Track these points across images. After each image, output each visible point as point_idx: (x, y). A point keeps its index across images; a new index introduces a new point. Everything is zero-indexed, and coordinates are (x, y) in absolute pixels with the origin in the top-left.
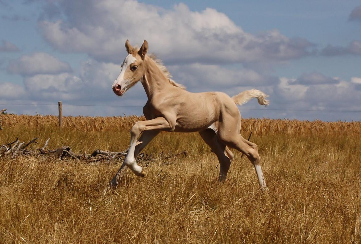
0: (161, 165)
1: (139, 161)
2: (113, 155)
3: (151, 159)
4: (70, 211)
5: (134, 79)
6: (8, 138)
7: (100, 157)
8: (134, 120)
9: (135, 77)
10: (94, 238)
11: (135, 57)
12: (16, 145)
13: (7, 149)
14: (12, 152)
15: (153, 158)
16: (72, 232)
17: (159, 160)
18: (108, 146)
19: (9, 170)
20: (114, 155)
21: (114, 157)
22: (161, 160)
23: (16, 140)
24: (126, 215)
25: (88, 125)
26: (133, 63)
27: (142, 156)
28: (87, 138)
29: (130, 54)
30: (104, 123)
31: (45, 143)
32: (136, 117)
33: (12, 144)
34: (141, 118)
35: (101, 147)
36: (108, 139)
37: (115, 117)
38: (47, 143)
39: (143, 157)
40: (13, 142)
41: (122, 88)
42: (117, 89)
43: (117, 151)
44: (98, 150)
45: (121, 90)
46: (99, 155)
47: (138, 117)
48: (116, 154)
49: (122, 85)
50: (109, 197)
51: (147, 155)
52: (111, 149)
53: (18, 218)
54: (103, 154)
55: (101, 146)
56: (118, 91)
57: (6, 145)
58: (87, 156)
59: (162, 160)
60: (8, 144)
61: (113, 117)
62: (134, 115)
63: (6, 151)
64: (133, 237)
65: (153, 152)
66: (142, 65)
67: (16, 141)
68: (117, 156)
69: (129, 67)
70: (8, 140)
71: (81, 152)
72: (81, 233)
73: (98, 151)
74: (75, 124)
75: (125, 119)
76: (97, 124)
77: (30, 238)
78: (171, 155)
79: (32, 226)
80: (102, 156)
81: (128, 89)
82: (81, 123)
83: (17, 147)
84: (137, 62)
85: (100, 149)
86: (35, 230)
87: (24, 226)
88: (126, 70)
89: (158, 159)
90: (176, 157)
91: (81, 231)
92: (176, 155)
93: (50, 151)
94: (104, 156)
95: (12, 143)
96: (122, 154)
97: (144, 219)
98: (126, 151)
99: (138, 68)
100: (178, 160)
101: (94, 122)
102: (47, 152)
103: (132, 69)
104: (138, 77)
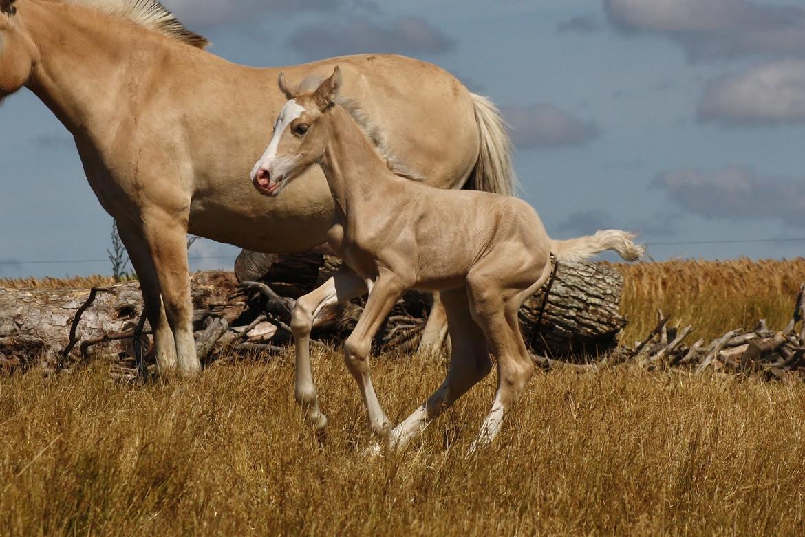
5: (304, 155)
9: (304, 152)
11: (303, 105)
26: (297, 120)
29: (291, 101)
41: (274, 177)
56: (266, 186)
66: (320, 123)
69: (290, 130)
88: (283, 135)
99: (310, 129)
103: (297, 134)
104: (312, 152)
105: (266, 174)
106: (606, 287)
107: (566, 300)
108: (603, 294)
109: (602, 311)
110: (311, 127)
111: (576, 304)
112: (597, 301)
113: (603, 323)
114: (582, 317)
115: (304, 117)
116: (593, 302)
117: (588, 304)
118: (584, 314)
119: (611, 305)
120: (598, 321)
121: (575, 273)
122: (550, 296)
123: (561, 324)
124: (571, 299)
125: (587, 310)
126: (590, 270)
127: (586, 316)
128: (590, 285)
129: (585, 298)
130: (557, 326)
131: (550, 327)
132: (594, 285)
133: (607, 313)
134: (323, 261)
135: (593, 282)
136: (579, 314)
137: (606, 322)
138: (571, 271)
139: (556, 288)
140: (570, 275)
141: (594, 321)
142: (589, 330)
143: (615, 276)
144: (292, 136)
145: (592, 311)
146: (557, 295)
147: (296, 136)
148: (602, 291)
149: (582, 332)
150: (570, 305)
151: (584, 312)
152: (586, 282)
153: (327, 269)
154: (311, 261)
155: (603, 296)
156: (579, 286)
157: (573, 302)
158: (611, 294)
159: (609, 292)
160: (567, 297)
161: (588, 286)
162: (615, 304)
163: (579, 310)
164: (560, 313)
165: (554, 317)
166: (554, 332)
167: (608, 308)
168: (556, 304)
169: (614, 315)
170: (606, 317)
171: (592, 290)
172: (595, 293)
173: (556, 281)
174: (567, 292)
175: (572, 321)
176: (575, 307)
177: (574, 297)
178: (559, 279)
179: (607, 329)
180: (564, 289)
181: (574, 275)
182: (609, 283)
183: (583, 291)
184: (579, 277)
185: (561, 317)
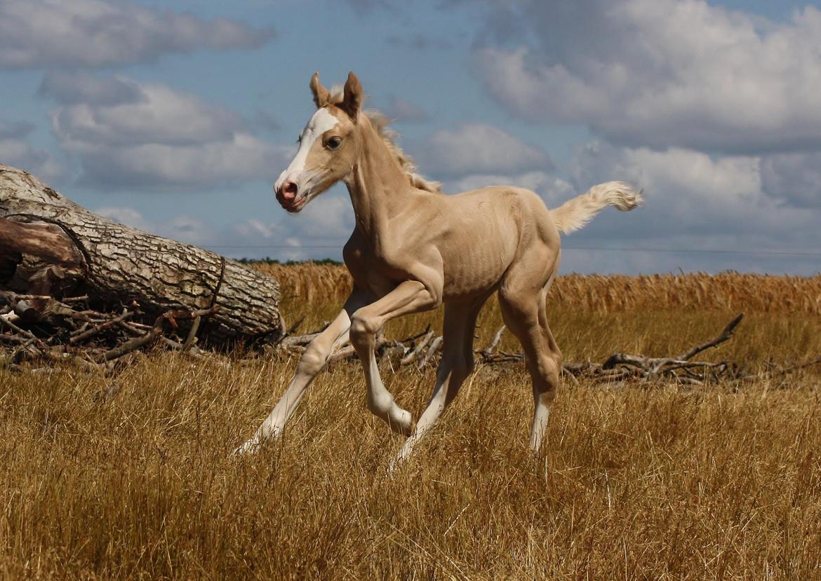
0: (771, 390)
1: (715, 379)
2: (655, 365)
3: (745, 375)
4: (562, 498)
5: (332, 170)
6: (407, 324)
7: (622, 369)
8: (702, 283)
9: (333, 167)
10: (621, 562)
11: (336, 116)
12: (426, 341)
13: (405, 352)
14: (418, 359)
15: (749, 372)
16: (568, 546)
17: (764, 377)
18: (640, 343)
19: (413, 401)
20: (657, 365)
21: (656, 370)
22: (767, 377)
23: (425, 331)
24: (695, 507)
25: (592, 295)
26: (329, 131)
27: (722, 367)
28: (592, 325)
29: (322, 109)
30: (630, 290)
31: (494, 335)
32: (707, 277)
33: (416, 340)
34: (718, 277)
35: (626, 345)
36: (641, 329)
37: (657, 277)
38: (498, 337)
39: (726, 371)
40: (418, 333)
41: (301, 191)
42: (288, 195)
43: (663, 357)
44: (619, 354)
45: (298, 196)
46: (621, 365)
47: (711, 275)
48: (661, 364)
49: (299, 183)
50: (650, 466)
51: (735, 366)
52: (648, 352)
53: (440, 513)
54: (630, 362)
55: (624, 344)
56: (291, 200)
57: (402, 342)
58: (592, 369)
59: (771, 377)
60: (407, 340)
61: (653, 277)
62: (702, 273)
63: (402, 355)
64: (712, 561)
65: (748, 358)
66: (352, 138)
67: (426, 333)
68: (664, 369)
69: (321, 142)
70: (406, 330)
71: (577, 359)
72: (590, 550)
73: (619, 357)
74: (562, 292)
75: (680, 281)
76: (613, 294)
77: (468, 559)
78: (793, 366)
79: (475, 533)
80: (629, 369)
81: (313, 197)
82: (577, 290)
83: (428, 345)
84: (341, 129)
85: (622, 352)
86: (482, 544)
87: (455, 533)
88: (312, 148)
89: (761, 375)
90: (804, 372)
91: (589, 545)
92: (803, 367)
93: (506, 356)
94: (633, 368)
95: (415, 338)
96: (676, 364)
97: (736, 517)
98: (684, 356)
99: (342, 143)
100: (809, 379)
101: (608, 288)
102: (499, 359)
103: (328, 147)
104: (341, 167)
105: (293, 187)
106: (266, 291)
107: (232, 301)
108: (264, 297)
109: (264, 312)
110: (344, 141)
111: (241, 305)
112: (259, 303)
113: (264, 323)
114: (245, 316)
115: (337, 129)
116: (256, 304)
117: (251, 306)
118: (249, 314)
119: (272, 307)
120: (260, 321)
121: (239, 277)
122: (218, 297)
123: (226, 322)
124: (237, 300)
125: (250, 311)
126: (251, 275)
127: (250, 316)
128: (253, 288)
129: (248, 300)
130: (223, 324)
131: (216, 325)
132: (257, 288)
133: (268, 314)
134: (22, 258)
135: (256, 286)
136: (243, 314)
137: (267, 322)
138: (236, 275)
139: (223, 291)
140: (235, 279)
141: (256, 320)
142: (251, 329)
143: (272, 281)
144: (324, 148)
145: (255, 311)
146: (225, 297)
147: (327, 149)
148: (263, 295)
149: (244, 330)
150: (236, 306)
151: (247, 312)
152: (249, 286)
153: (24, 265)
154: (11, 258)
155: (264, 299)
156: (243, 289)
157: (238, 304)
158: (272, 298)
159: (269, 295)
160: (232, 299)
161: (251, 289)
162: (275, 306)
163: (244, 310)
164: (226, 313)
165: (221, 316)
166: (220, 329)
167: (269, 310)
168: (224, 304)
169: (274, 316)
170: (267, 317)
171: (255, 293)
172: (258, 296)
173: (223, 284)
174: (233, 295)
175: (237, 320)
176: (240, 308)
177: (239, 299)
178: (226, 282)
179: (267, 328)
180: (231, 291)
181: (238, 280)
182: (268, 287)
183: (247, 294)
184: (243, 281)
185: (227, 316)
